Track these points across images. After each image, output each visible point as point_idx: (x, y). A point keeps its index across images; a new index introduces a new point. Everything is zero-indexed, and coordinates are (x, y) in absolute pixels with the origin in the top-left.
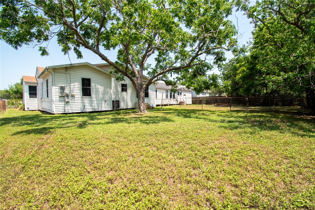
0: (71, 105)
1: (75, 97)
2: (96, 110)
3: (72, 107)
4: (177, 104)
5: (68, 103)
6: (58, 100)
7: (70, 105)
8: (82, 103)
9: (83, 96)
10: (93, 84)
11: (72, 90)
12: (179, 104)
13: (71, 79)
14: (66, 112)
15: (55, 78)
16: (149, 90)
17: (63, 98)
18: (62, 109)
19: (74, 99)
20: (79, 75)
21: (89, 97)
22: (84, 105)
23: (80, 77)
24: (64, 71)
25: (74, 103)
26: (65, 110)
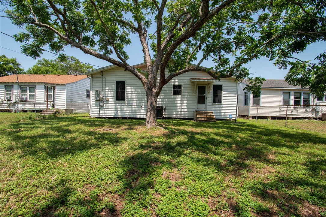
0: (106, 109)
1: (109, 101)
2: (129, 117)
3: (106, 111)
4: (315, 119)
5: (102, 107)
6: (95, 104)
7: (104, 109)
8: (115, 108)
9: (116, 100)
10: (127, 87)
11: (106, 94)
12: (319, 118)
13: (106, 83)
14: (100, 116)
15: (93, 83)
16: (223, 92)
17: (98, 102)
18: (97, 113)
19: (108, 103)
20: (113, 78)
21: (122, 101)
22: (117, 110)
23: (114, 80)
24: (100, 76)
25: (108, 108)
26: (99, 114)
